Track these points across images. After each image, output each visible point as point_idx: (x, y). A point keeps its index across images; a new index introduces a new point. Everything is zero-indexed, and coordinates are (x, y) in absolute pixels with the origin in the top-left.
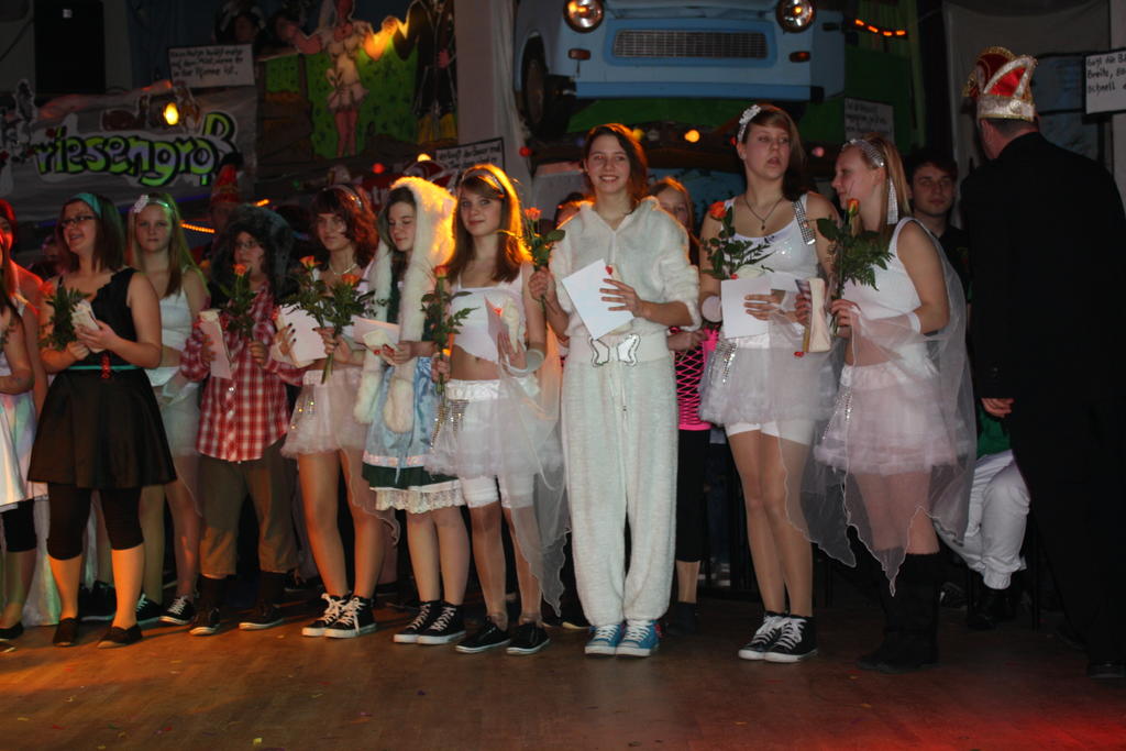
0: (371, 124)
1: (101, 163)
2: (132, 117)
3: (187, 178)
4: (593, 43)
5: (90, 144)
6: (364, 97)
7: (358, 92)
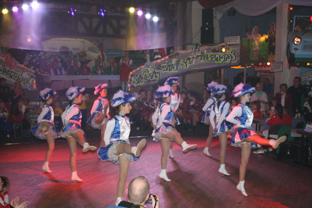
0: (260, 55)
1: (210, 59)
2: (216, 50)
3: (226, 62)
4: (299, 47)
5: (209, 55)
6: (259, 49)
7: (258, 48)
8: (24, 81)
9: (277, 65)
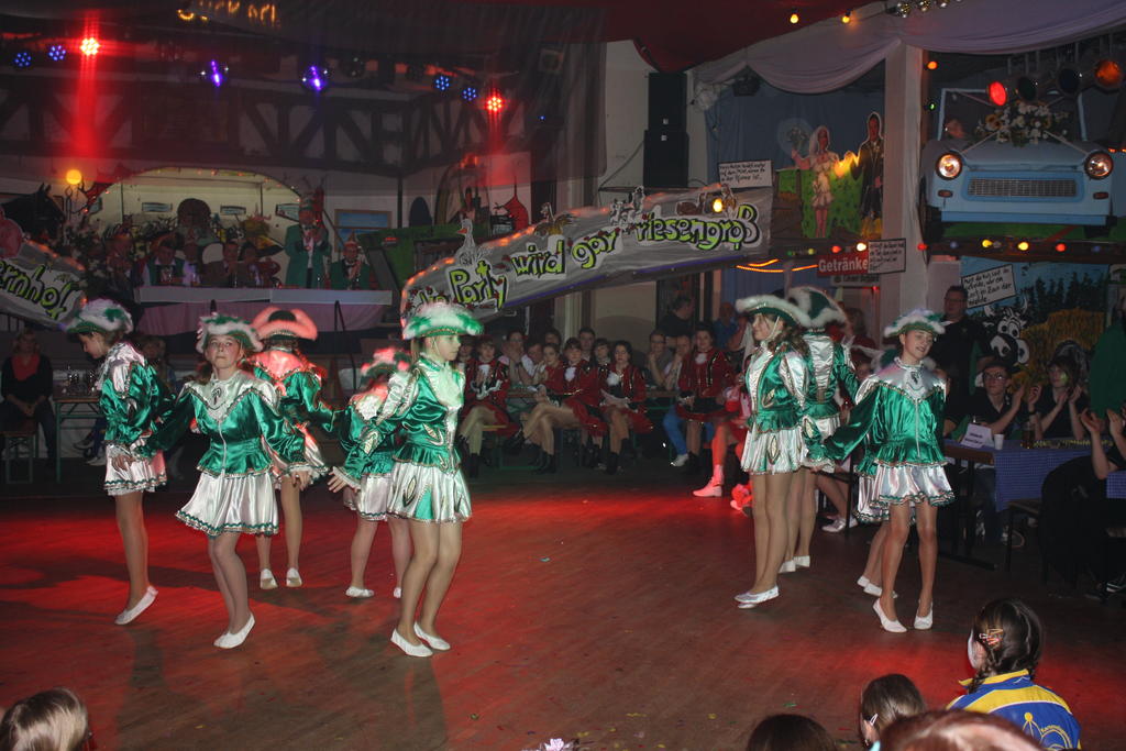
0: (835, 219)
1: (675, 235)
3: (726, 245)
4: (955, 187)
5: (668, 223)
6: (832, 201)
7: (829, 199)
8: (47, 300)
9: (887, 250)
